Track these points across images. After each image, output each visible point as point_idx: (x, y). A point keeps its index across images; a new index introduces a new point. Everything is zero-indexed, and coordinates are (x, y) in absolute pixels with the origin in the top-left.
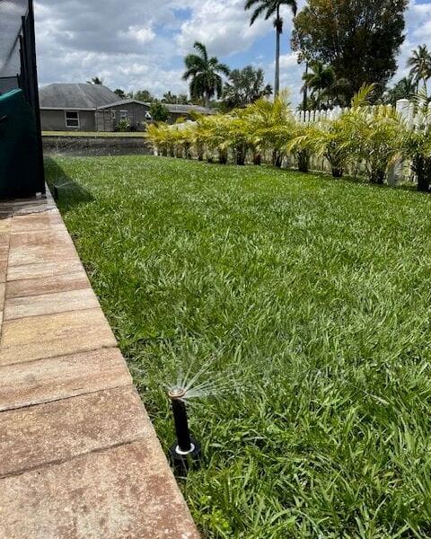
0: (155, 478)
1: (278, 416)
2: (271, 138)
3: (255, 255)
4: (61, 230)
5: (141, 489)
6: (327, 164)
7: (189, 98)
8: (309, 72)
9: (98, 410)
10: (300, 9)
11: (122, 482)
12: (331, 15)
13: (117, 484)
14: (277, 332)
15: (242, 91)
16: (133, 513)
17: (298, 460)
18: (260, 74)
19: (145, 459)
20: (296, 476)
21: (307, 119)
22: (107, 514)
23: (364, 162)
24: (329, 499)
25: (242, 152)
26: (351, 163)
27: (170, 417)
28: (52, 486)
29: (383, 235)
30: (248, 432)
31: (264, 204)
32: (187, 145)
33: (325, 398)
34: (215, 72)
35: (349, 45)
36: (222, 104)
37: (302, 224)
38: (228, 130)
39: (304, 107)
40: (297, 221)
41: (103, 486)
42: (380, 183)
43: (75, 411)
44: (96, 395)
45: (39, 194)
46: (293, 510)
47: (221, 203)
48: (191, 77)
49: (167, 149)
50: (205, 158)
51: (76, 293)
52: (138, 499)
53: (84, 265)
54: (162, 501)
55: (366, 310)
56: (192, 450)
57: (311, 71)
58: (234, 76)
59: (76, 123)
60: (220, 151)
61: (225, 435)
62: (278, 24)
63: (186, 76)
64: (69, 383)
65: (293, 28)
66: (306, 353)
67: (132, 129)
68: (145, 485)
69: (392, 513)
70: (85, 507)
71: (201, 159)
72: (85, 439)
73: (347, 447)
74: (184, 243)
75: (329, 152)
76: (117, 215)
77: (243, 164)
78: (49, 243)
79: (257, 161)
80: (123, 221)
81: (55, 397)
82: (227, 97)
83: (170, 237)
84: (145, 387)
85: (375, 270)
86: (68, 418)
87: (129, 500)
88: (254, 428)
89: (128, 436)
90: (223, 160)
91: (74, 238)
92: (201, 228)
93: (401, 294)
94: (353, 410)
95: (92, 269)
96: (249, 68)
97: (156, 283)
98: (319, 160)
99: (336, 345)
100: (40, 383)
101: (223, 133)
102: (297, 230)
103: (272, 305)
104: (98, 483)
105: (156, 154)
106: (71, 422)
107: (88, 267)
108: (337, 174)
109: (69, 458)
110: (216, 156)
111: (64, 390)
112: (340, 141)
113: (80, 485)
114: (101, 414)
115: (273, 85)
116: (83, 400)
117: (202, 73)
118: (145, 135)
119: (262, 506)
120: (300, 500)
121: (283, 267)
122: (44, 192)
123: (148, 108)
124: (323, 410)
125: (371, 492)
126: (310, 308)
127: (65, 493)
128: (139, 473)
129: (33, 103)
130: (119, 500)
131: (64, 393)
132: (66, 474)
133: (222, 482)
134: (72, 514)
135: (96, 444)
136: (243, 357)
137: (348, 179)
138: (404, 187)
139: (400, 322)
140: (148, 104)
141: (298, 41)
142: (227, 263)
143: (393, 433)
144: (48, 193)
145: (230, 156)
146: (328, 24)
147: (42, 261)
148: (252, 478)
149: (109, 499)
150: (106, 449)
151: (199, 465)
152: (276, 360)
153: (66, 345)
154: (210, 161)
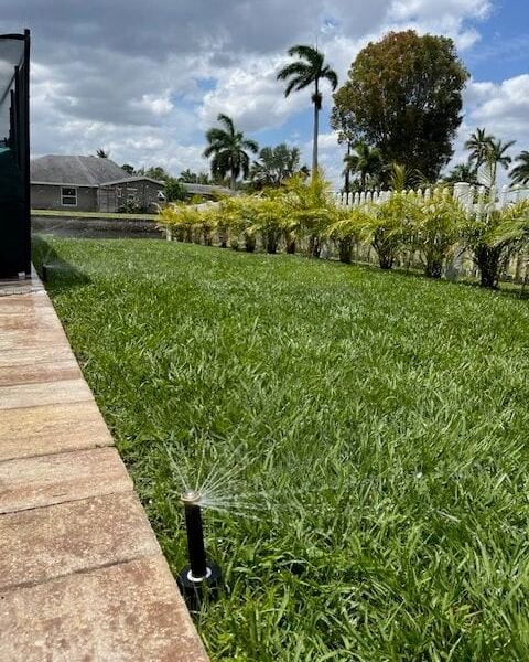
0: (159, 606)
1: (320, 536)
2: (308, 221)
3: (290, 348)
4: (48, 314)
5: (141, 619)
6: (374, 254)
7: (210, 178)
8: (351, 154)
9: (86, 521)
10: (341, 84)
11: (114, 611)
12: (376, 92)
13: (107, 613)
14: (318, 436)
15: (275, 172)
16: (129, 649)
17: (346, 590)
18: (295, 153)
19: (147, 583)
20: (344, 610)
21: (350, 201)
22: (92, 651)
23: (417, 252)
24: (388, 638)
25: (273, 238)
26: (402, 253)
27: (181, 536)
28: (19, 614)
29: (443, 332)
30: (281, 557)
31: (300, 294)
32: (207, 229)
33: (380, 514)
34: (243, 149)
35: (397, 125)
36: (250, 185)
37: (346, 316)
38: (257, 213)
39: (347, 189)
40: (340, 313)
41: (89, 616)
42: (437, 276)
43: (55, 523)
44: (84, 502)
45: (21, 274)
46: (342, 652)
47: (248, 290)
48: (213, 155)
49: (183, 233)
50: (229, 245)
51: (64, 384)
52: (136, 632)
53: (75, 353)
54: (168, 634)
55: (426, 414)
56: (208, 576)
57: (354, 153)
58: (265, 154)
59: (72, 201)
60: (247, 237)
61: (252, 559)
62: (317, 99)
63: (207, 153)
64: (49, 488)
65: (334, 105)
66: (355, 461)
67: (143, 210)
68: (146, 614)
69: (471, 655)
70: (63, 641)
71: (224, 246)
72: (67, 556)
73: (410, 574)
74: (202, 332)
75: (376, 240)
76: (119, 300)
77: (274, 252)
78: (32, 327)
79: (291, 249)
80: (126, 306)
81: (29, 505)
82: (256, 178)
83: (185, 327)
84: (149, 499)
85: (436, 369)
86: (46, 531)
87: (123, 632)
88: (291, 549)
89: (124, 553)
90: (250, 248)
91: (65, 323)
92: (224, 316)
93: (470, 396)
94: (416, 529)
95: (85, 359)
96: (283, 147)
97: (165, 377)
98: (365, 249)
99: (392, 452)
100: (9, 488)
101: (250, 216)
102: (340, 322)
103: (311, 403)
104: (81, 611)
105: (169, 238)
106: (48, 535)
107: (80, 357)
108: (385, 266)
109: (44, 580)
110: (242, 243)
111: (42, 497)
112: (388, 227)
113: (57, 613)
114: (89, 527)
115: (310, 166)
116: (66, 508)
117: (227, 149)
118: (156, 218)
119: (301, 647)
120: (350, 641)
121: (324, 363)
122: (28, 272)
123: (161, 187)
124: (377, 529)
125: (442, 631)
126: (358, 408)
127: (36, 624)
128: (138, 599)
129: (23, 167)
130: (110, 633)
131: (42, 500)
132: (38, 600)
133: (247, 617)
134: (45, 649)
135: (81, 563)
136: (275, 465)
137: (399, 272)
138: (465, 283)
139: (470, 426)
140: (162, 182)
141: (339, 119)
142: (254, 357)
143: (468, 556)
144: (34, 273)
145: (259, 243)
146: (373, 101)
147: (21, 347)
148: (288, 611)
149: (97, 631)
150: (94, 569)
151: (216, 596)
152: (318, 468)
153: (48, 443)
154: (235, 248)
